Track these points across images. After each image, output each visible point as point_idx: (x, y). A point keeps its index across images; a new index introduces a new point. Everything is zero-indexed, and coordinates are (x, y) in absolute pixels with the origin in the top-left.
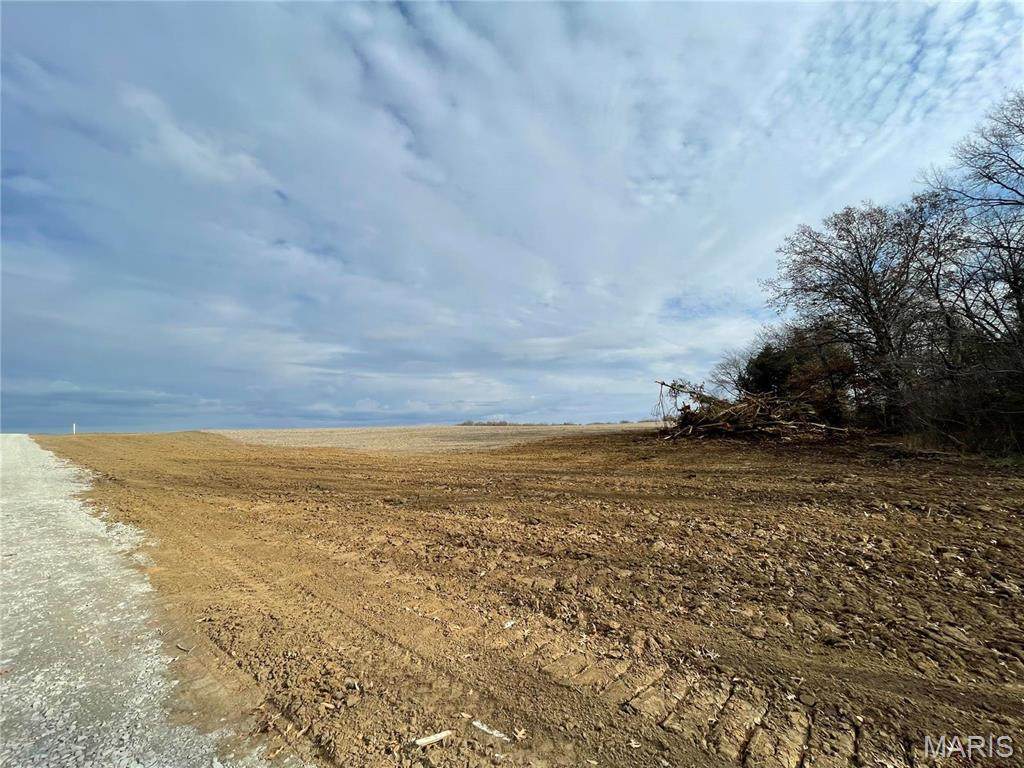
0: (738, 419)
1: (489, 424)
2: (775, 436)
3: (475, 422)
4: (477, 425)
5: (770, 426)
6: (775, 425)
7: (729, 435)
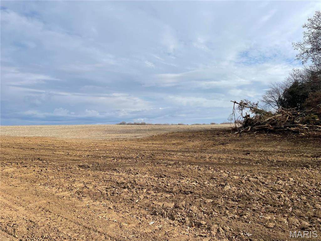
0: (276, 123)
1: (135, 124)
2: (296, 132)
3: (127, 123)
4: (128, 124)
5: (293, 127)
6: (297, 126)
7: (271, 131)
